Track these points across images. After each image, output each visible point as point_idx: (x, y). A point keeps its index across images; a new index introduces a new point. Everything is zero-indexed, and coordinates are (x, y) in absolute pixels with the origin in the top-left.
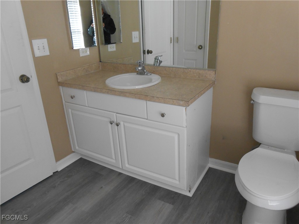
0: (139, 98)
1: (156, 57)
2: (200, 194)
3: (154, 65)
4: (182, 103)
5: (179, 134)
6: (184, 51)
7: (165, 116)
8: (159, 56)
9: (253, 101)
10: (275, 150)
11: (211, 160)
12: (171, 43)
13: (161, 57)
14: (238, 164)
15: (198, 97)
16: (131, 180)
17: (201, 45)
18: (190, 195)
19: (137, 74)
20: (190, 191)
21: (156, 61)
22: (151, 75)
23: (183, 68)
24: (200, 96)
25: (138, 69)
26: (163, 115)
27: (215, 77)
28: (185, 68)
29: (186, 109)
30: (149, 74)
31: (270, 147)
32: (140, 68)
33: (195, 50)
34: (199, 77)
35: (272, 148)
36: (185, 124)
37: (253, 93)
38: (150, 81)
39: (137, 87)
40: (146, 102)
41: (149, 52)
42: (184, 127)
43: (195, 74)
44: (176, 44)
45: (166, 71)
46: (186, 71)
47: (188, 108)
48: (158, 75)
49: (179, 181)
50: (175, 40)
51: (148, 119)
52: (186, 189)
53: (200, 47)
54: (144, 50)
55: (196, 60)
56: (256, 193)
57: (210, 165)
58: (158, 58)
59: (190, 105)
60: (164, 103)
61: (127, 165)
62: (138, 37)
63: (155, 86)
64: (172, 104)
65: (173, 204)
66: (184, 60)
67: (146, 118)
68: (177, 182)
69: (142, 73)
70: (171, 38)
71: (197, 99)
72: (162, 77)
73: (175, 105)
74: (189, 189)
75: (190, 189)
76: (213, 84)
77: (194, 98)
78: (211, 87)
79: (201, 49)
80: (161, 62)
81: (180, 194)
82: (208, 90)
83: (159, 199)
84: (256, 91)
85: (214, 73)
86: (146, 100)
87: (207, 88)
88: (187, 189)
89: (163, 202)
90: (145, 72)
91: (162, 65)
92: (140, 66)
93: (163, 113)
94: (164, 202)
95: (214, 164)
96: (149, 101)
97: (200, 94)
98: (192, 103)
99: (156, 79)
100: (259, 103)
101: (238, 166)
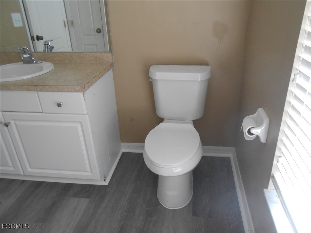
0: (28, 90)
1: (46, 42)
2: (116, 180)
3: (45, 51)
4: (78, 88)
5: (81, 123)
6: (82, 36)
7: (62, 106)
8: (49, 41)
9: (151, 78)
10: (176, 123)
11: (123, 144)
12: (65, 27)
13: (51, 42)
14: (144, 143)
15: (96, 81)
16: (38, 185)
17: (99, 28)
18: (106, 183)
19: (24, 63)
20: (105, 180)
21: (46, 47)
22: (42, 62)
23: (78, 52)
24: (98, 80)
25: (23, 57)
26: (59, 105)
27: (113, 59)
28: (80, 52)
29: (83, 94)
30: (39, 62)
31: (172, 121)
32: (25, 56)
33: (94, 34)
34: (96, 60)
35: (174, 121)
36: (85, 111)
37: (150, 71)
38: (41, 69)
39: (24, 77)
40: (38, 93)
41: (39, 38)
42: (85, 115)
43: (92, 58)
44: (71, 29)
45: (59, 57)
46: (81, 55)
47: (86, 93)
48: (51, 62)
49: (92, 172)
50: (70, 24)
51: (44, 112)
52: (99, 179)
53: (99, 31)
54: (32, 35)
55: (96, 45)
56: (159, 163)
57: (124, 150)
58: (48, 43)
59: (87, 90)
60: (59, 91)
61: (29, 170)
62: (21, 20)
63: (47, 74)
64: (67, 91)
65: (89, 198)
66: (83, 46)
67: (41, 111)
68: (90, 174)
69: (29, 61)
70: (64, 22)
71: (95, 82)
72: (54, 64)
73: (70, 92)
74: (104, 179)
75: (105, 177)
76: (111, 66)
77: (91, 83)
78: (109, 70)
79: (100, 32)
80: (52, 48)
81: (96, 185)
82: (106, 72)
83: (74, 196)
84: (152, 69)
85: (110, 54)
86: (37, 91)
87: (106, 71)
88: (101, 178)
89: (78, 199)
90: (33, 60)
91: (53, 51)
92: (25, 53)
93: (60, 102)
94: (80, 198)
95: (127, 148)
96: (40, 91)
97: (98, 77)
98: (89, 87)
99: (47, 67)
100: (156, 80)
101: (144, 145)
